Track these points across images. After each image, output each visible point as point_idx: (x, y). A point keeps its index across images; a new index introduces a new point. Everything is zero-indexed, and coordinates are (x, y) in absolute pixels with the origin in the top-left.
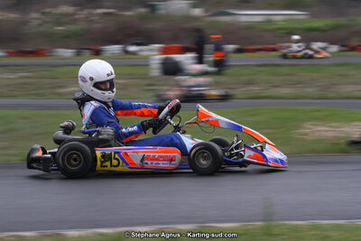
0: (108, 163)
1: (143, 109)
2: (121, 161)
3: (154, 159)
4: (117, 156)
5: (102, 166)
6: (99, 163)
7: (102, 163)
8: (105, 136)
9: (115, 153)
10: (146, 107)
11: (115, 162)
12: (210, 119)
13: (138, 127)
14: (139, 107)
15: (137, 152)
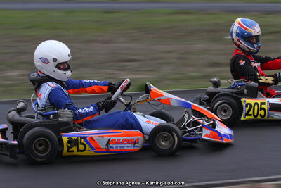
0: (74, 149)
1: (94, 87)
2: (87, 146)
3: (119, 142)
4: (83, 141)
5: (68, 151)
6: (66, 148)
7: (68, 148)
8: (65, 119)
9: (81, 138)
10: (96, 84)
11: (81, 147)
12: (162, 98)
13: (94, 107)
14: (90, 85)
15: (103, 137)
